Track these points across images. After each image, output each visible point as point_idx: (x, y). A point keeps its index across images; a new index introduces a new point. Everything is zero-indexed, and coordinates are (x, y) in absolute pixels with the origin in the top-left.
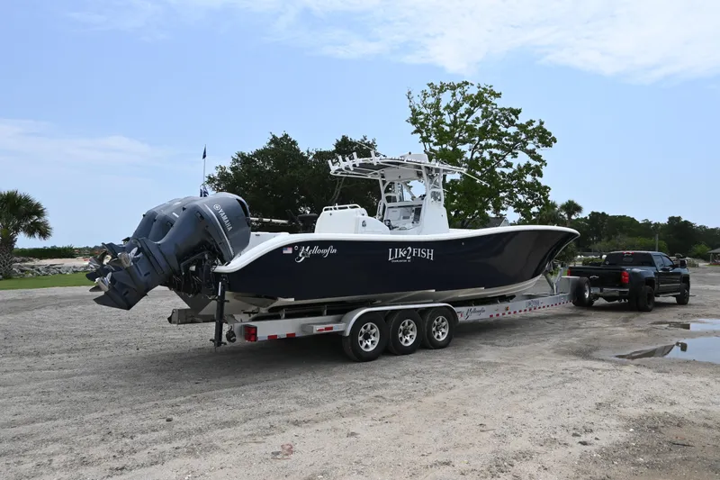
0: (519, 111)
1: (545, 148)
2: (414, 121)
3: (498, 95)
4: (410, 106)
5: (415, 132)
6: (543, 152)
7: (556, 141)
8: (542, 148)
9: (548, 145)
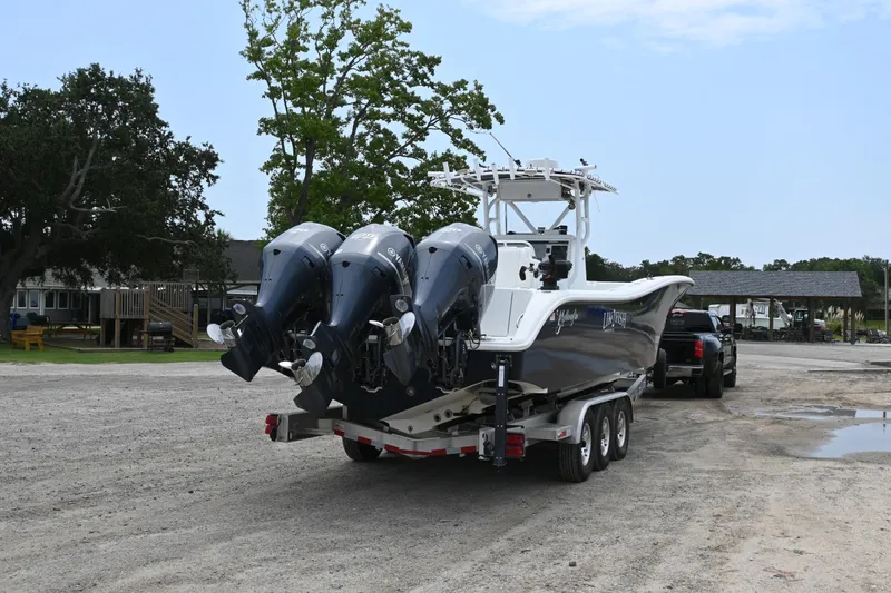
0: (437, 61)
1: (480, 130)
2: (255, 55)
3: (406, 28)
4: (247, 26)
5: (257, 76)
6: (477, 136)
7: (502, 122)
8: (475, 129)
9: (487, 125)
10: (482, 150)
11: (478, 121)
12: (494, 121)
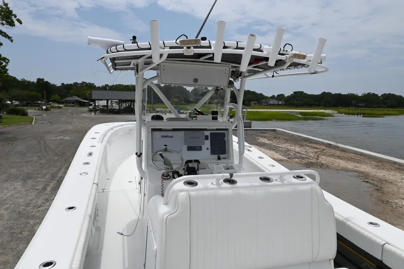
1: (8, 26)
6: (7, 29)
7: (21, 23)
8: (6, 26)
9: (11, 24)
10: (11, 36)
11: (7, 22)
12: (16, 23)
